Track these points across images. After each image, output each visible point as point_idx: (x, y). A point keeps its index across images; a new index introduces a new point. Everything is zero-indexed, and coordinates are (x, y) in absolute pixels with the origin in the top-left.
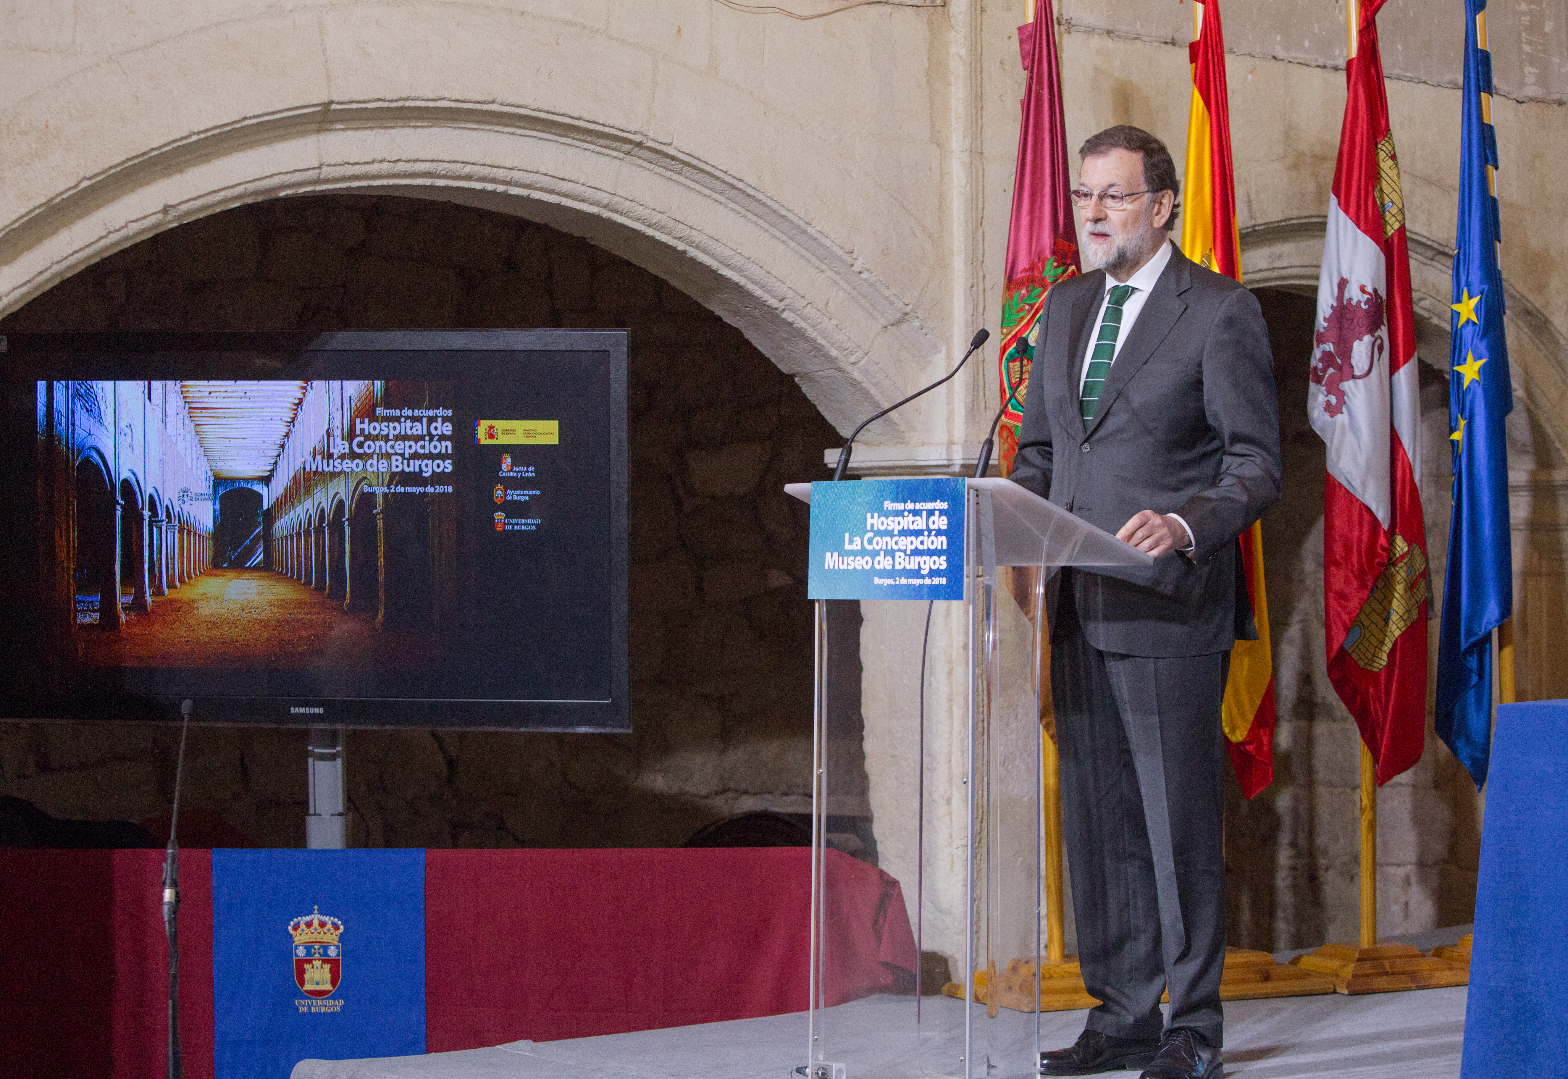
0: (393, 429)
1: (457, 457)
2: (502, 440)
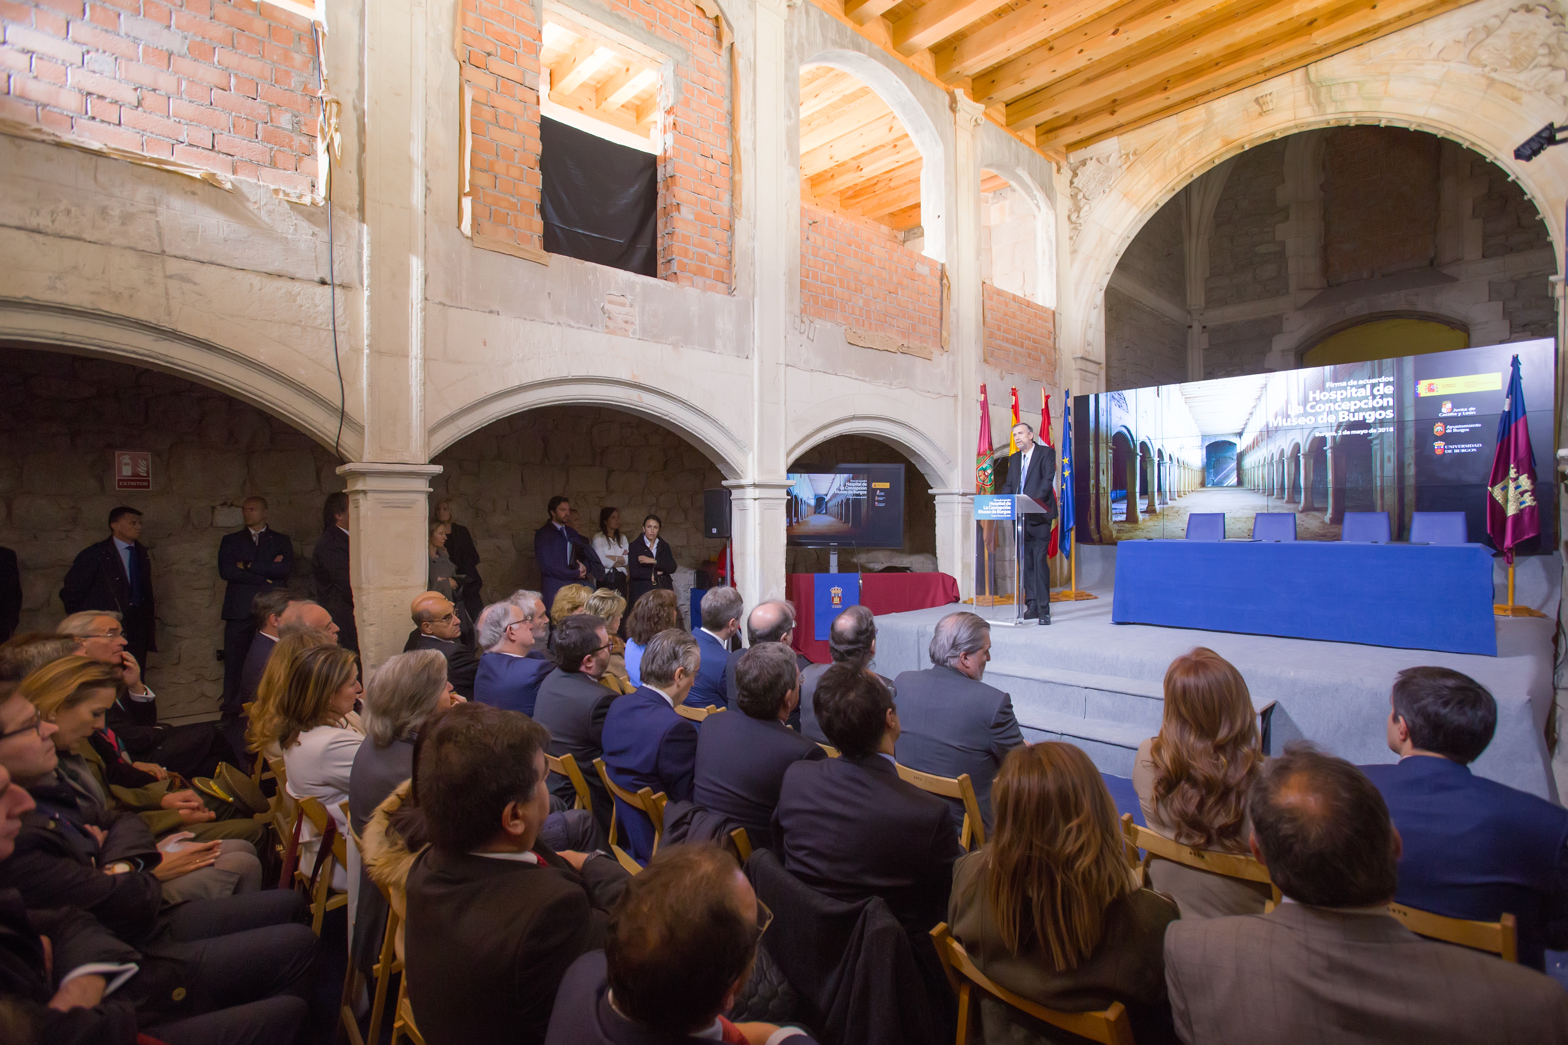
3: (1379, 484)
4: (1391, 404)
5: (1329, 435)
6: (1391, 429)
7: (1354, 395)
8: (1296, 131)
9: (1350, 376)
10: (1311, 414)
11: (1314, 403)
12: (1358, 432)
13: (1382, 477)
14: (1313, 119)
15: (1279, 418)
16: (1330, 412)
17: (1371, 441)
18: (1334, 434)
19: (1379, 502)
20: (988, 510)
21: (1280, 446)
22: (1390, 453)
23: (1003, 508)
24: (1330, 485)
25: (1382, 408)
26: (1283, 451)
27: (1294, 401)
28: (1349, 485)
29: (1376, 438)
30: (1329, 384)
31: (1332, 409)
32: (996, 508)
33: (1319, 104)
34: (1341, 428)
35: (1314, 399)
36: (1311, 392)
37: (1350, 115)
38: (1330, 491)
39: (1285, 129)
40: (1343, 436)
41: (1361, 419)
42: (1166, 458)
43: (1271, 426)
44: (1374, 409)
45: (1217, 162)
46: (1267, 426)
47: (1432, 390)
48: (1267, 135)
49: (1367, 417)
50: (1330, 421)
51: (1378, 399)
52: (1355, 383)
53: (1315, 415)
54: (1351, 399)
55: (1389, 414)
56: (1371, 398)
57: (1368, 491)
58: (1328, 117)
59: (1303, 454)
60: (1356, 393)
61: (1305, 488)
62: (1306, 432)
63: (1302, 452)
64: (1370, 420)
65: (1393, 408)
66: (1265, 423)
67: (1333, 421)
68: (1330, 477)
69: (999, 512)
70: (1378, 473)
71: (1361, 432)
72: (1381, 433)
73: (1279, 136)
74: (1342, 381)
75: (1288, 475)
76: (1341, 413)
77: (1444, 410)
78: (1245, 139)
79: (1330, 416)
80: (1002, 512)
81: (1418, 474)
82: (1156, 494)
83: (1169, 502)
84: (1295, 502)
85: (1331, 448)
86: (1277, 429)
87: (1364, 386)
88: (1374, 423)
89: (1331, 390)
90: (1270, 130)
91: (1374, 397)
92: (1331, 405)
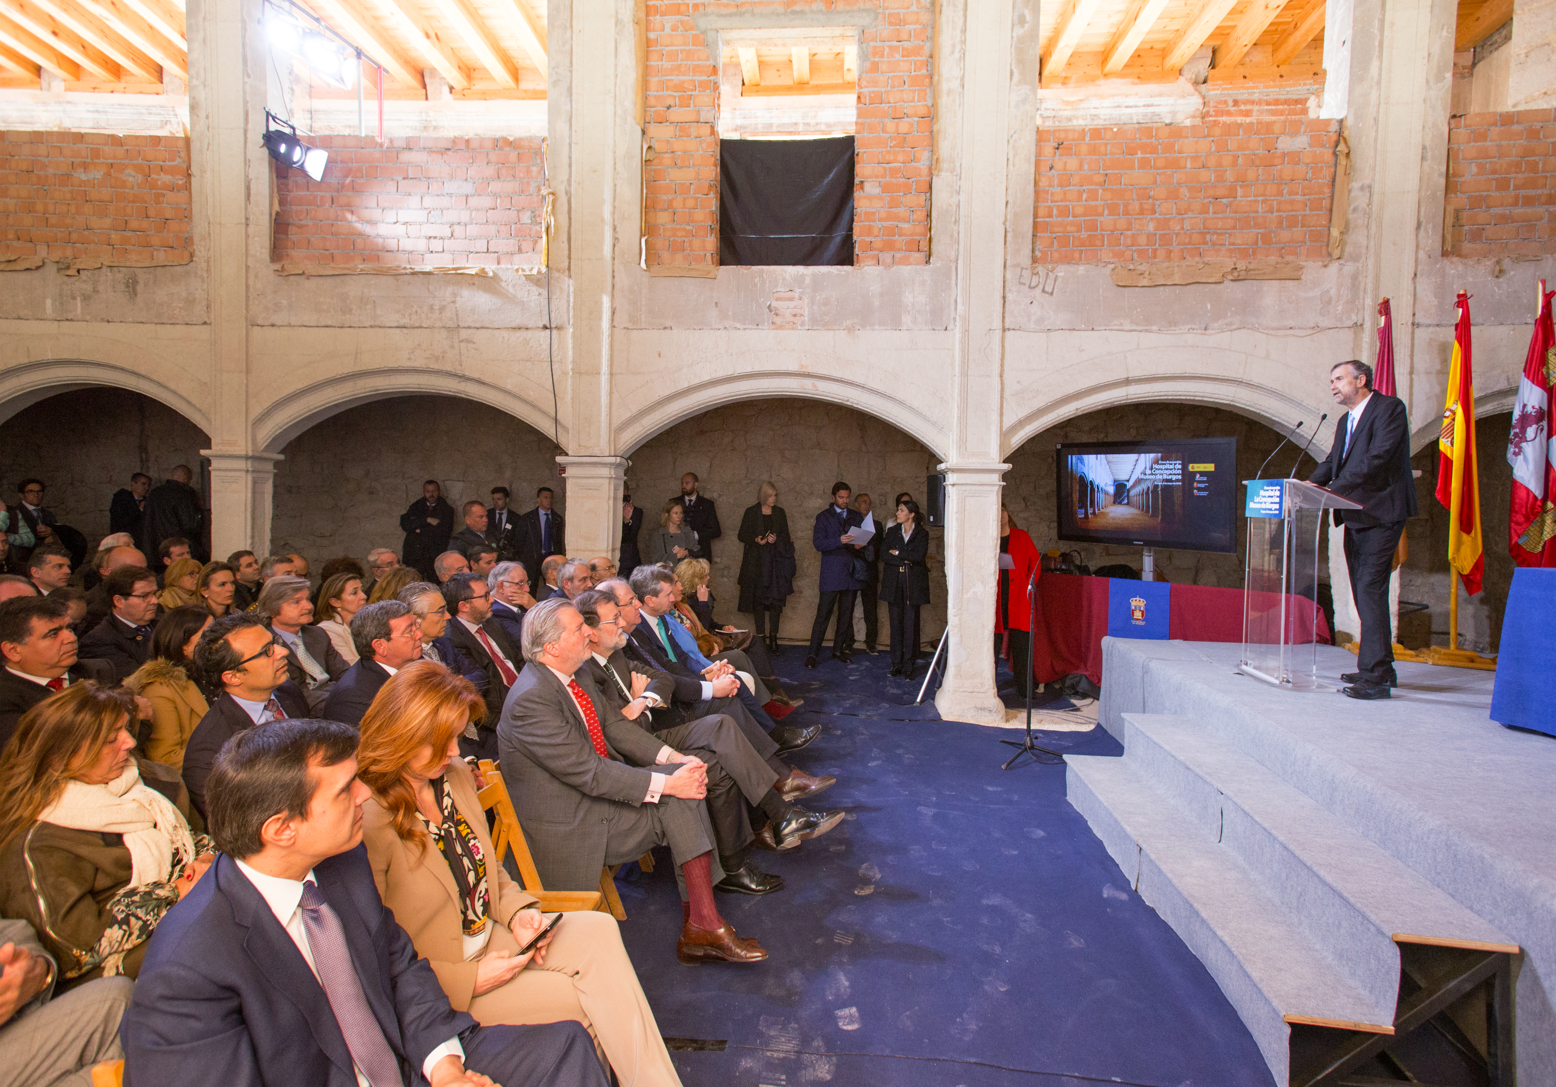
0: (1163, 467)
1: (1183, 475)
2: (1196, 470)
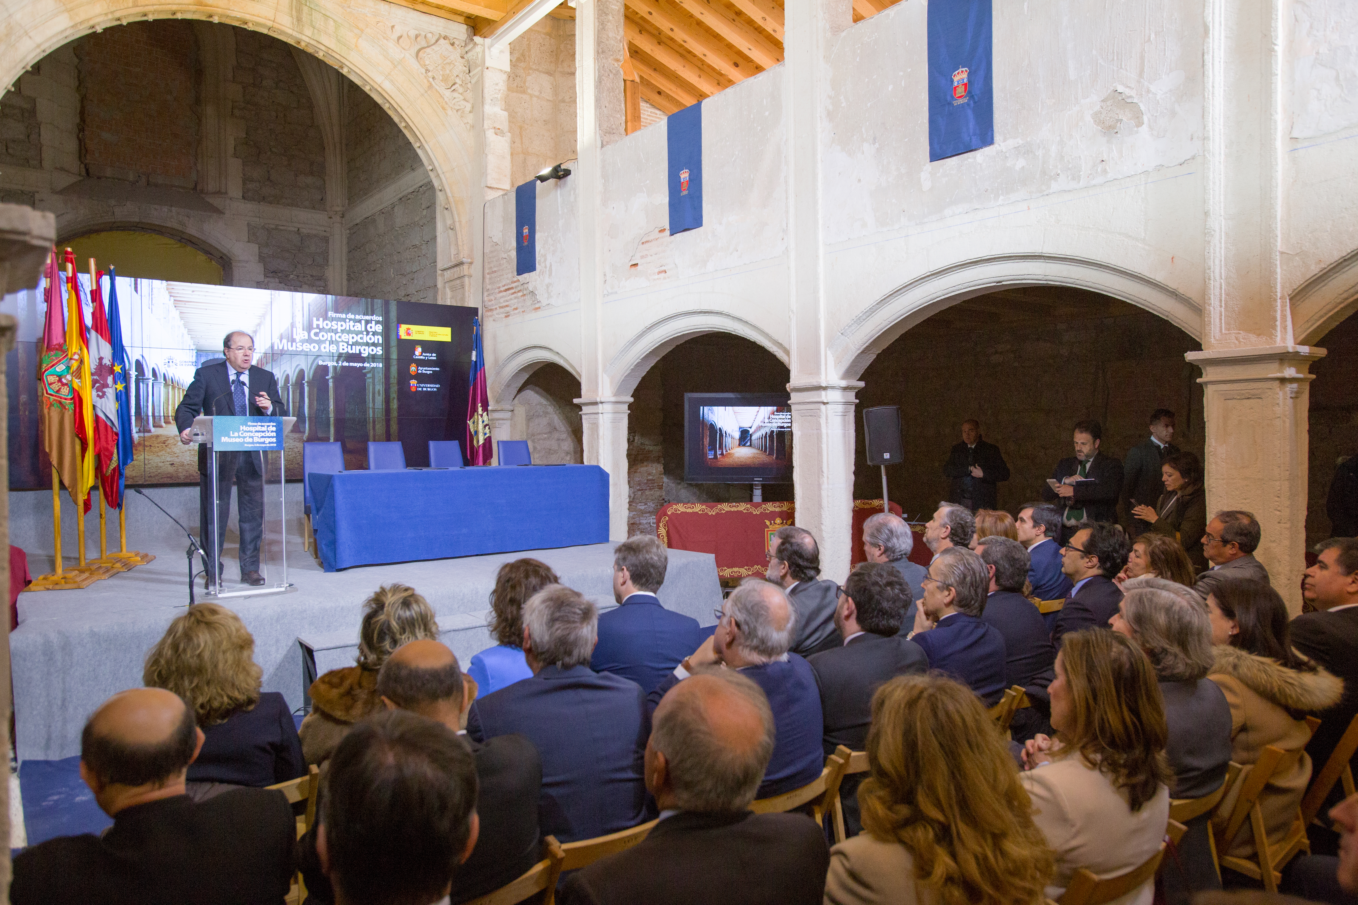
3: (371, 416)
4: (381, 342)
5: (331, 364)
6: (381, 365)
7: (352, 329)
8: (265, 31)
9: (348, 311)
10: (315, 341)
11: (318, 331)
12: (355, 365)
13: (374, 408)
14: (290, 32)
15: (284, 341)
16: (331, 342)
17: (365, 375)
18: (335, 364)
19: (371, 433)
20: (239, 437)
21: (285, 371)
22: (380, 387)
23: (263, 434)
24: (332, 415)
25: (374, 344)
26: (288, 376)
27: (299, 325)
28: (348, 416)
29: (369, 372)
30: (331, 314)
31: (334, 339)
32: (252, 434)
33: (299, 20)
34: (342, 359)
35: (318, 326)
36: (315, 319)
37: (323, 48)
38: (332, 420)
39: (258, 24)
40: (343, 367)
41: (358, 352)
42: (148, 374)
43: (276, 348)
44: (367, 344)
45: (179, 16)
46: (272, 347)
47: (409, 334)
48: (238, 19)
49: (362, 351)
50: (332, 351)
51: (370, 336)
52: (353, 317)
53: (319, 342)
54: (349, 332)
55: (379, 351)
56: (365, 333)
57: (363, 422)
58: (304, 38)
59: (307, 382)
60: (354, 326)
61: (310, 418)
62: (311, 359)
63: (306, 380)
64: (365, 355)
65: (381, 345)
66: (269, 345)
67: (335, 351)
68: (332, 407)
69: (256, 440)
70: (371, 405)
71: (358, 365)
72: (373, 368)
73: (251, 27)
74: (342, 312)
75: (293, 402)
76: (341, 344)
77: (417, 353)
78: (220, 11)
79: (332, 346)
80: (262, 440)
81: (399, 408)
82: (133, 419)
83: (153, 429)
84: (300, 432)
85: (332, 377)
86: (282, 353)
87: (360, 321)
88: (368, 357)
89: (333, 319)
90: (247, 17)
91: (368, 333)
92: (333, 334)
